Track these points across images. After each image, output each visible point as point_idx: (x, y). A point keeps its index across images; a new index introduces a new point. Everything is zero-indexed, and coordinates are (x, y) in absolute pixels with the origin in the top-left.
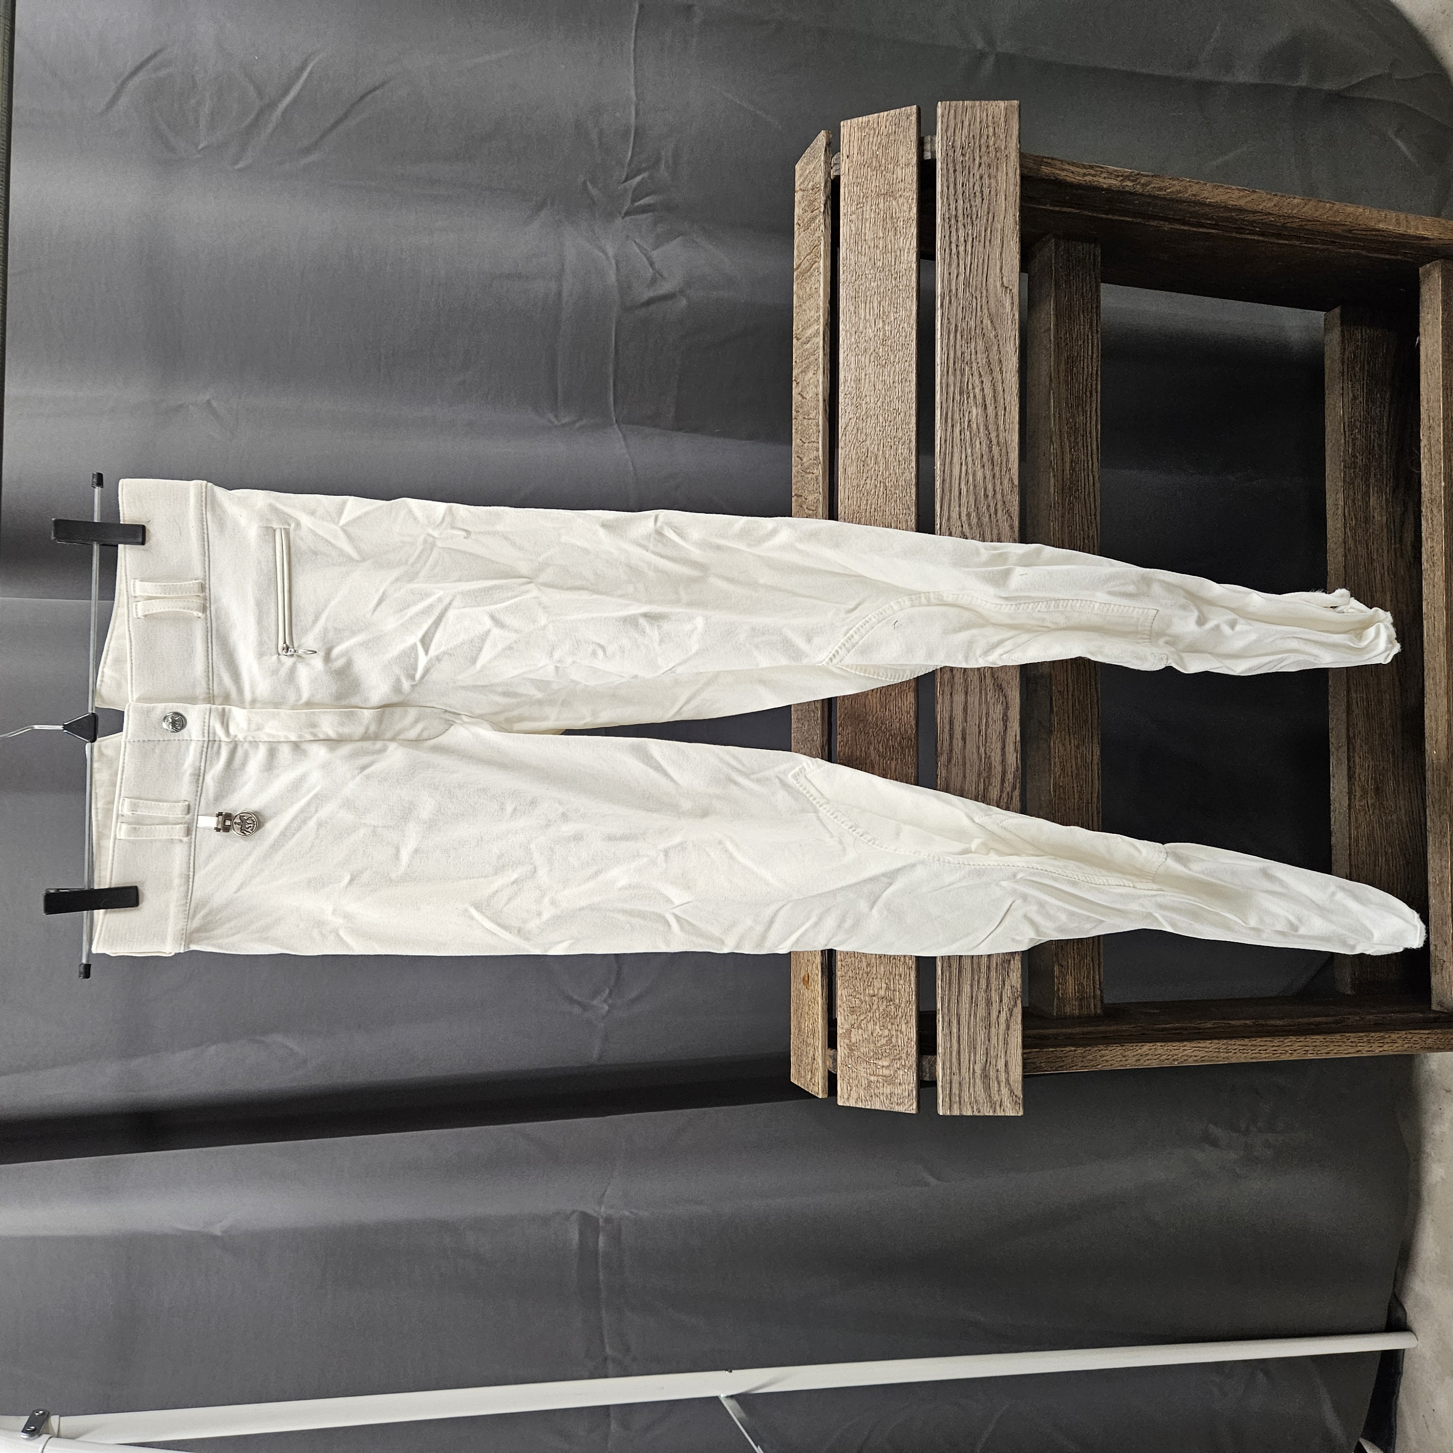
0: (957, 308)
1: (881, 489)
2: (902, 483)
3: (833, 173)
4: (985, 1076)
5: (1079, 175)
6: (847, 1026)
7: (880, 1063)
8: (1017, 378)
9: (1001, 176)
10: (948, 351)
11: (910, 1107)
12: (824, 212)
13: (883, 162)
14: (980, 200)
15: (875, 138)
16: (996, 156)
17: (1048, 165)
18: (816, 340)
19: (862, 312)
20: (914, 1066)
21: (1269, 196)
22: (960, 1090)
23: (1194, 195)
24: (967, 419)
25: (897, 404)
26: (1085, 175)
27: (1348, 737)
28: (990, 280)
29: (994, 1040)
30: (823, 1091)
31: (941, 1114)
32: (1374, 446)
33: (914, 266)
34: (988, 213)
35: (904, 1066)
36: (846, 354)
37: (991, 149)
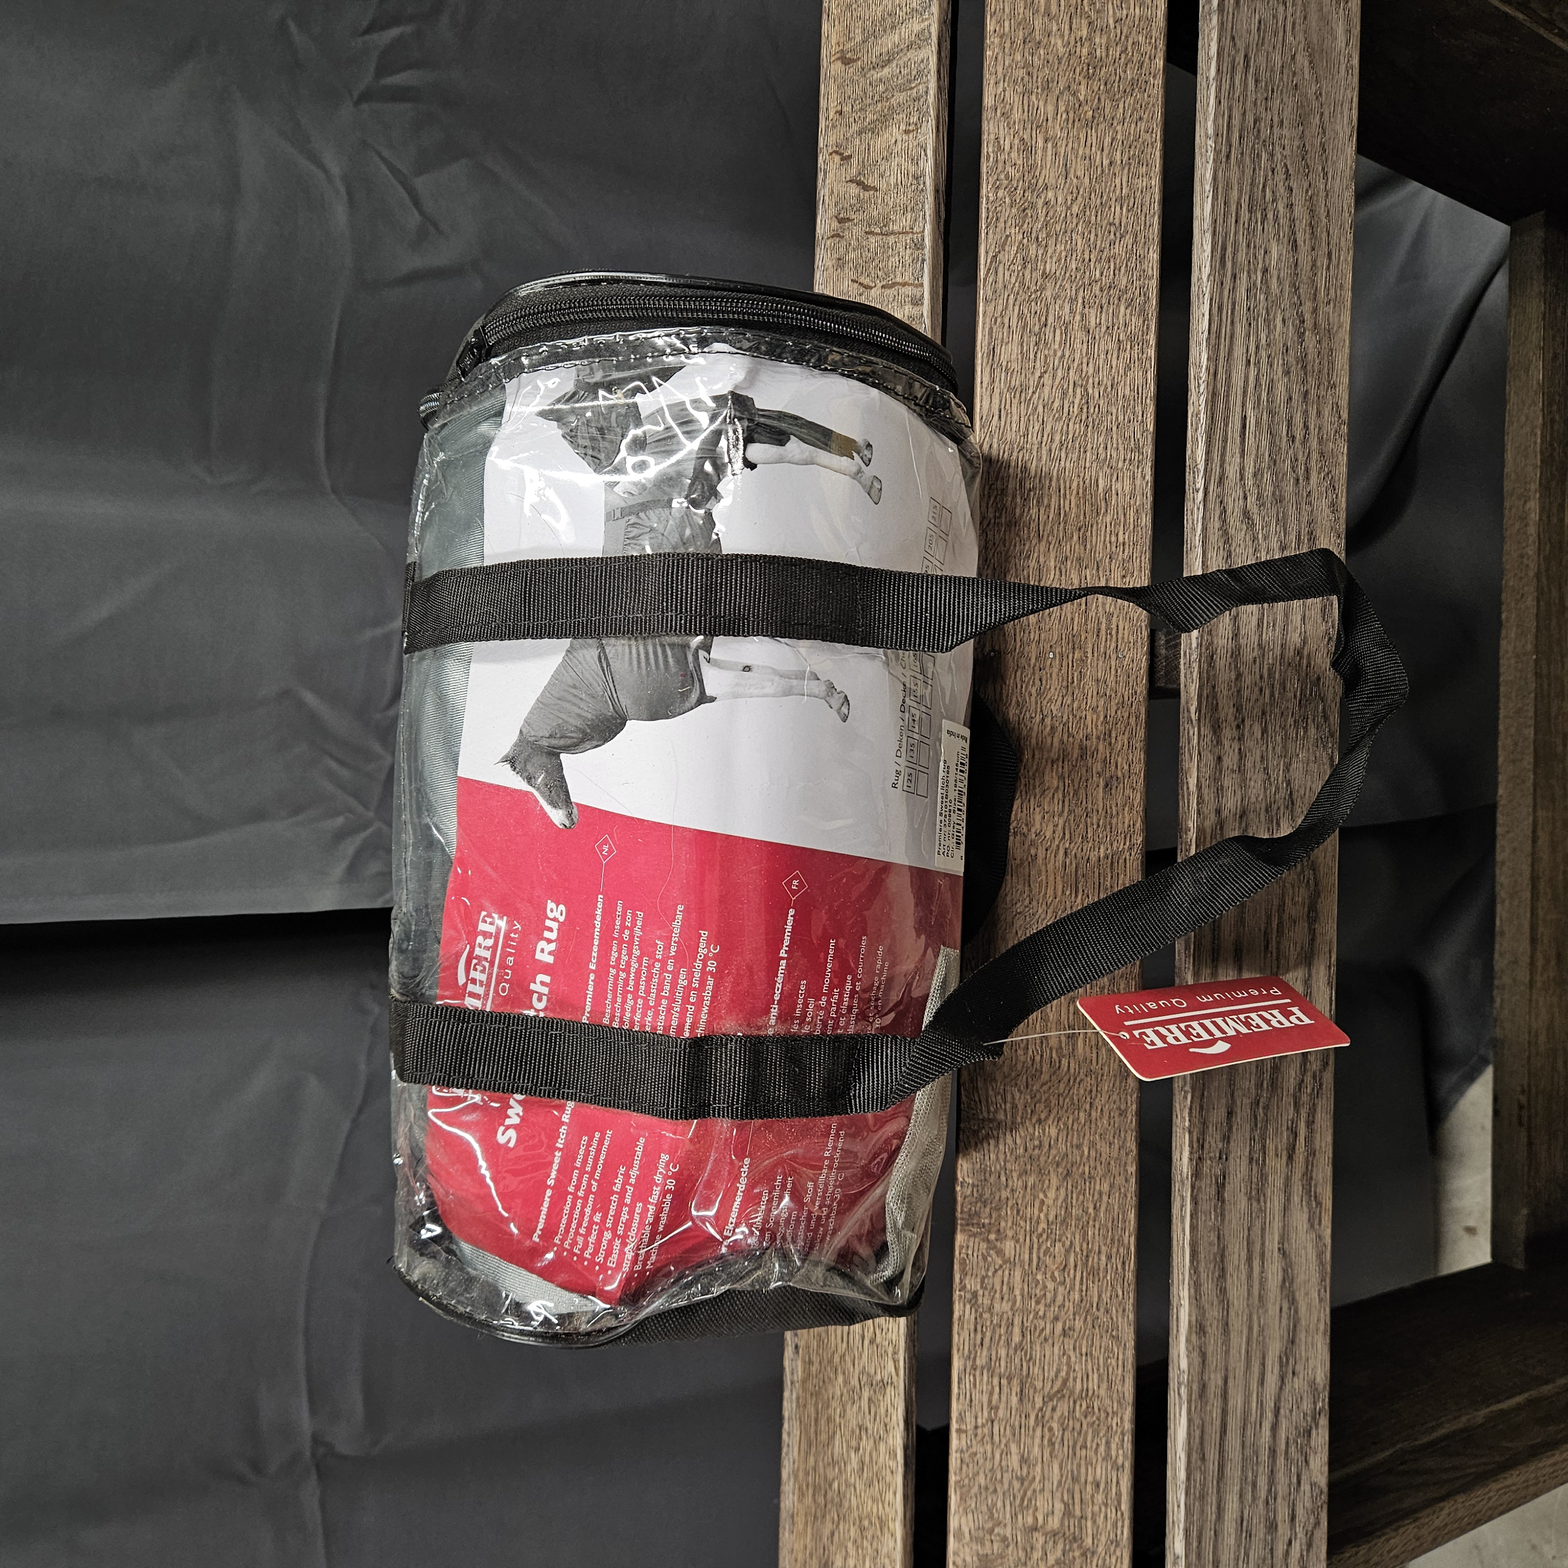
1: (1077, 401)
2: (1124, 390)
10: (1230, 109)
25: (1118, 213)
36: (1001, 89)
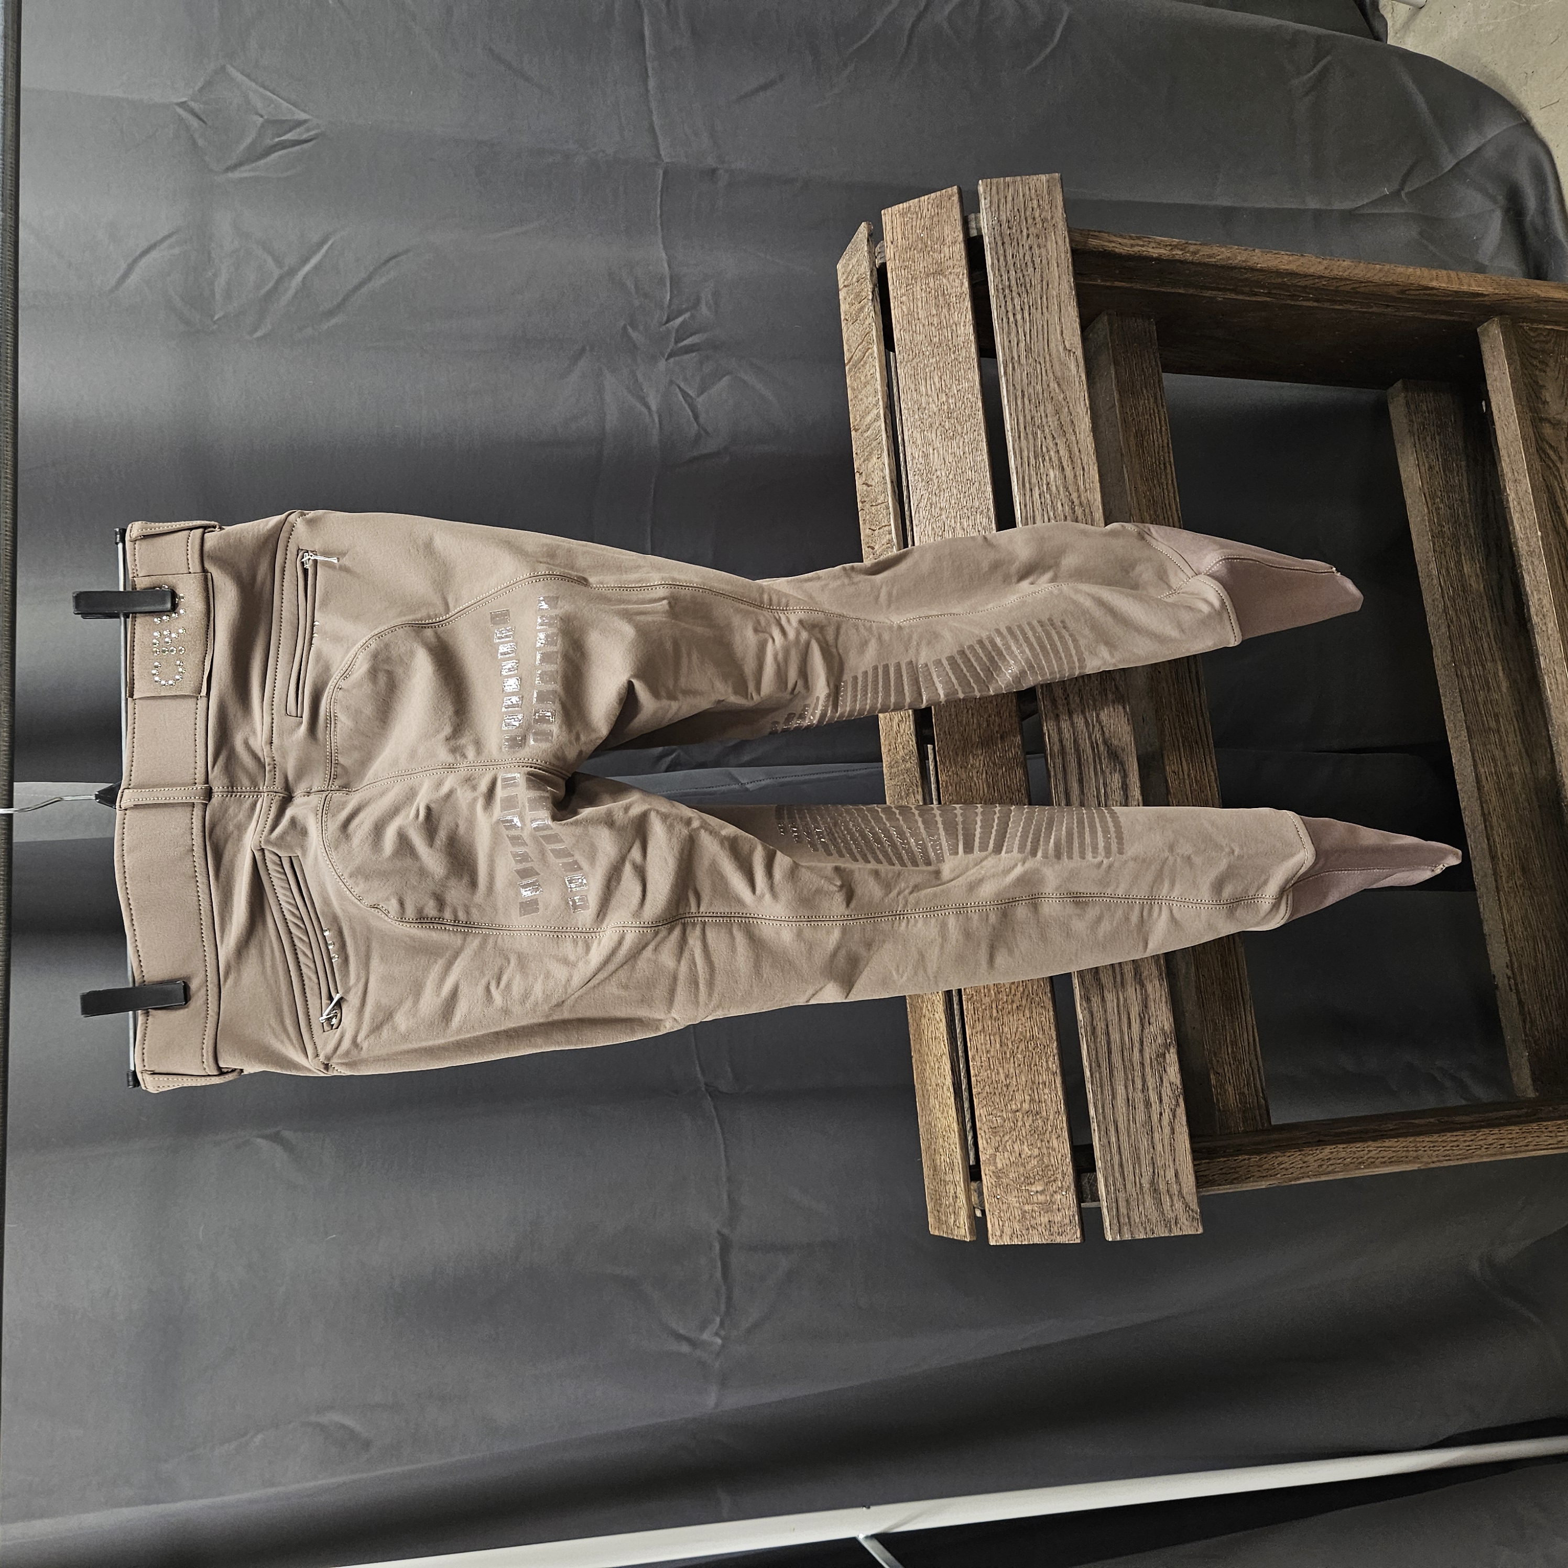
0: (1021, 374)
3: (878, 262)
4: (1155, 1191)
5: (1126, 246)
6: (991, 1150)
7: (1034, 1189)
8: (1092, 438)
9: (1051, 246)
10: (1017, 415)
11: (1073, 1236)
12: (872, 300)
13: (929, 243)
14: (1033, 269)
15: (919, 221)
16: (1043, 226)
17: (1096, 237)
18: (877, 424)
19: (923, 389)
20: (1073, 1187)
21: (1318, 260)
22: (1128, 1209)
23: (1244, 261)
24: (1045, 482)
25: (970, 474)
26: (1132, 246)
27: (1483, 814)
28: (1052, 345)
29: (1159, 1147)
30: (970, 1233)
31: (1110, 1240)
32: (1459, 516)
33: (972, 338)
34: (1042, 281)
35: (1062, 1187)
37: (1038, 220)
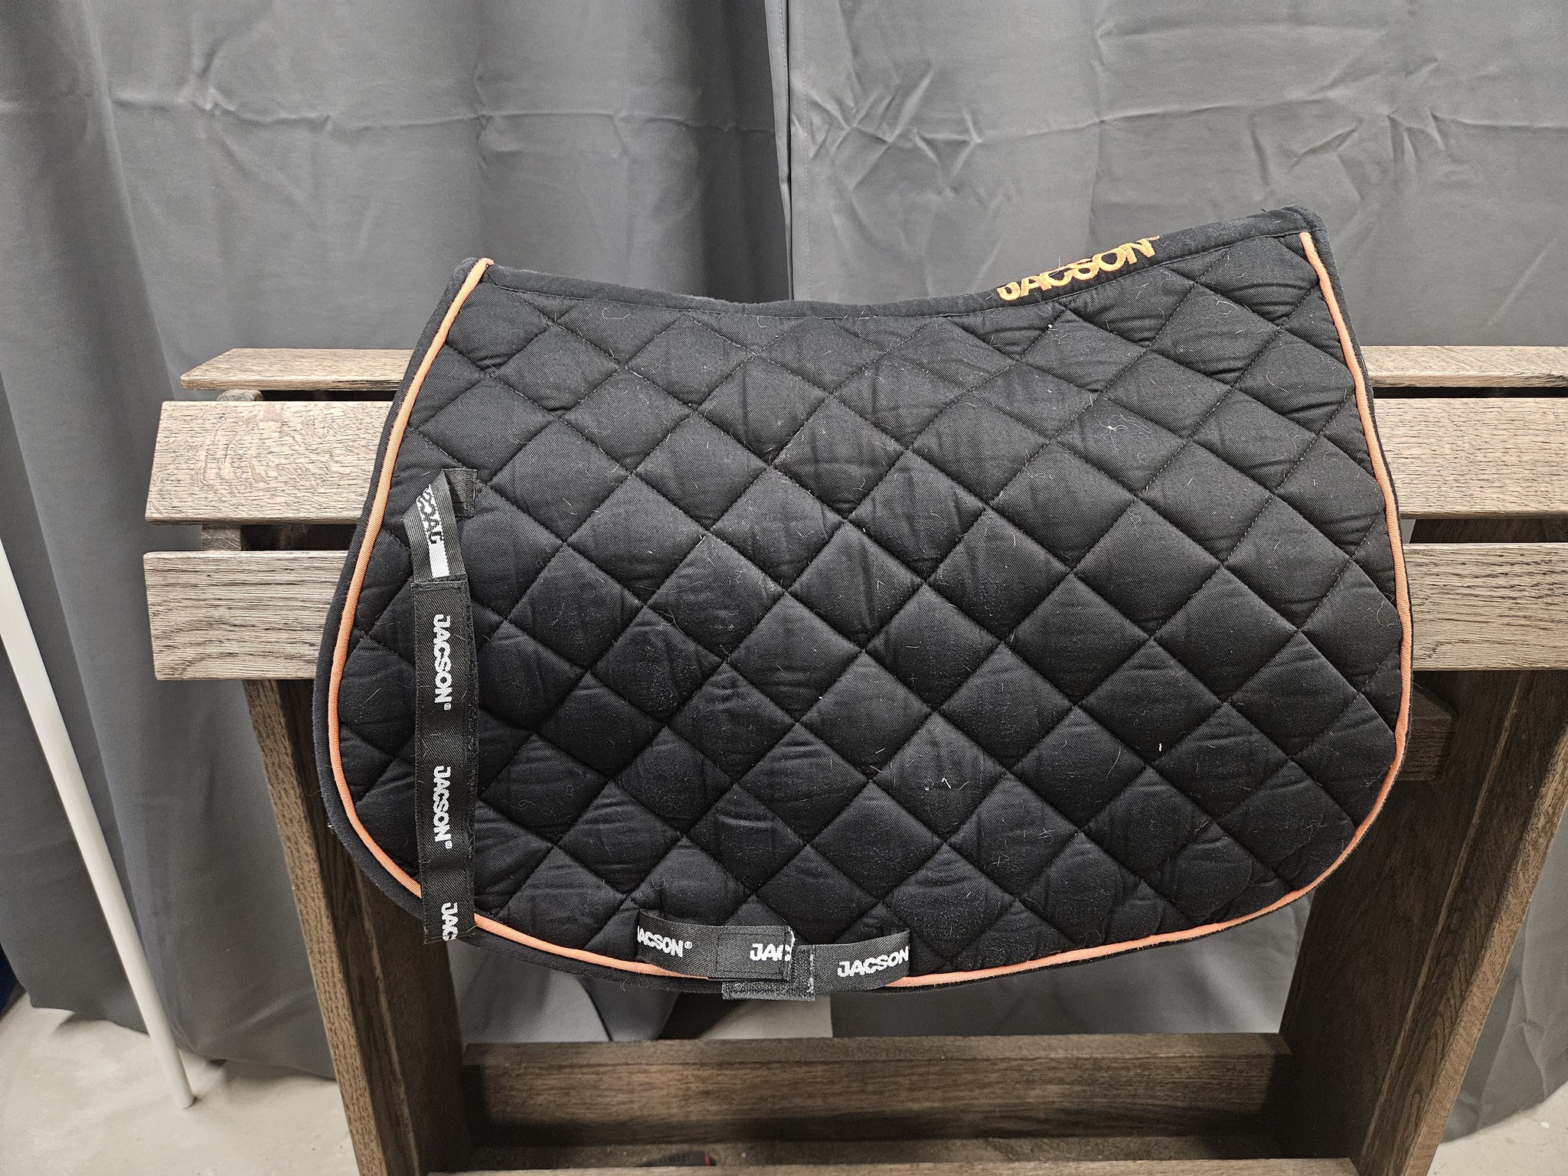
4: (209, 625)
6: (287, 415)
7: (226, 465)
11: (156, 509)
20: (220, 515)
21: (1487, 1000)
22: (185, 586)
23: (1508, 906)
29: (268, 636)
30: (195, 381)
31: (146, 557)
32: (1118, 1089)
